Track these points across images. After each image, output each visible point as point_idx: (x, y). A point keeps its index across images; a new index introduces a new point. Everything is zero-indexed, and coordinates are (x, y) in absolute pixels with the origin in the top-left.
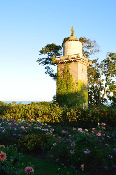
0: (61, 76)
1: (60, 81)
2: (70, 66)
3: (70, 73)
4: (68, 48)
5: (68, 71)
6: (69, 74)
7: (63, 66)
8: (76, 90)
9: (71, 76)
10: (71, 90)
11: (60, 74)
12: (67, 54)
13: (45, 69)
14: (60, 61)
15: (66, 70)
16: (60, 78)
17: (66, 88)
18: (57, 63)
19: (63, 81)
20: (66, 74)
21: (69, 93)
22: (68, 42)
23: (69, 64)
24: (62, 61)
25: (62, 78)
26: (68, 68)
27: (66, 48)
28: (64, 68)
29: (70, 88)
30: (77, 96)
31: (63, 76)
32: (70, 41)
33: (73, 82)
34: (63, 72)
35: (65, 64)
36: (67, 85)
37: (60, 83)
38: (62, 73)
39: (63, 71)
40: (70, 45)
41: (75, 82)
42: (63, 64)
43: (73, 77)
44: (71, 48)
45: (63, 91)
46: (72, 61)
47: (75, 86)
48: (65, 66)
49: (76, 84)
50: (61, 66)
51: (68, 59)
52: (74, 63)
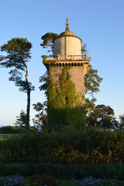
0: (56, 85)
1: (55, 91)
2: (70, 70)
3: (71, 81)
4: (67, 45)
5: (68, 78)
6: (70, 83)
7: (59, 70)
8: (82, 105)
9: (74, 85)
10: (74, 105)
11: (55, 80)
12: (65, 53)
13: (10, 73)
14: (57, 62)
15: (65, 76)
16: (54, 87)
17: (65, 103)
18: (51, 64)
19: (60, 91)
20: (65, 82)
21: (69, 109)
22: (67, 38)
23: (70, 69)
24: (60, 62)
25: (58, 87)
26: (68, 73)
27: (63, 45)
28: (61, 72)
29: (72, 102)
30: (83, 114)
31: (59, 85)
32: (70, 36)
33: (76, 94)
34: (60, 79)
35: (62, 68)
36: (66, 99)
37: (55, 94)
39: (59, 78)
40: (71, 42)
41: (79, 94)
42: (59, 67)
43: (77, 87)
44: (71, 46)
45: (61, 107)
46: (75, 65)
47: (79, 100)
48: (63, 70)
49: (82, 98)
50: (55, 70)
51: (71, 60)
52: (78, 67)
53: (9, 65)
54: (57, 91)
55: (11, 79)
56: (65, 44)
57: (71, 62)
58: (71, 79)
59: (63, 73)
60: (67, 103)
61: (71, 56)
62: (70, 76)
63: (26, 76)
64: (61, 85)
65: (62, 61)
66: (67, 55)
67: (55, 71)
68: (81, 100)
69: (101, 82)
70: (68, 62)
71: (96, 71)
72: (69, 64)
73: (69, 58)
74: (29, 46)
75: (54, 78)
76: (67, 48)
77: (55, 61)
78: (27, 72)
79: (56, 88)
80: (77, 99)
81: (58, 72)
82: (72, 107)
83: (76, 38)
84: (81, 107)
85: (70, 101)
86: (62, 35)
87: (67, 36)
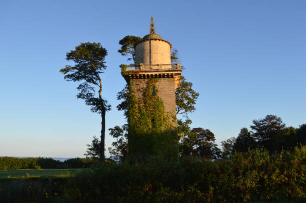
0: (139, 103)
1: (137, 111)
2: (157, 83)
3: (158, 97)
4: (153, 51)
5: (154, 93)
6: (158, 100)
7: (143, 84)
8: (173, 129)
9: (162, 103)
10: (163, 129)
11: (137, 97)
12: (150, 62)
14: (140, 73)
15: (151, 91)
16: (136, 106)
17: (151, 126)
18: (132, 76)
19: (144, 111)
20: (150, 98)
21: (157, 134)
22: (153, 42)
23: (157, 81)
24: (143, 73)
25: (142, 105)
26: (154, 88)
27: (147, 51)
28: (145, 87)
29: (160, 125)
30: (175, 140)
31: (143, 103)
32: (156, 40)
33: (166, 114)
34: (144, 95)
35: (146, 80)
36: (153, 120)
37: (138, 114)
38: (141, 96)
39: (142, 93)
40: (157, 48)
41: (169, 114)
42: (142, 80)
43: (167, 105)
44: (157, 53)
45: (145, 131)
46: (164, 76)
47: (169, 122)
48: (147, 83)
49: (173, 119)
50: (138, 83)
51: (157, 71)
52: (167, 79)
53: (78, 78)
54: (140, 110)
55: (80, 96)
56: (150, 50)
57: (158, 73)
58: (159, 95)
59: (148, 87)
60: (154, 126)
61: (158, 65)
62: (157, 91)
63: (100, 91)
64: (145, 103)
65: (146, 72)
66: (153, 64)
67: (137, 85)
68: (171, 122)
69: (197, 98)
70: (154, 73)
71: (191, 84)
72: (156, 75)
73: (155, 68)
74: (103, 53)
75: (136, 94)
76: (153, 55)
77: (137, 72)
78: (101, 87)
79: (139, 107)
80: (167, 121)
81: (141, 85)
82: (161, 131)
83: (164, 42)
84: (172, 131)
85: (157, 124)
86: (147, 38)
87: (152, 40)
